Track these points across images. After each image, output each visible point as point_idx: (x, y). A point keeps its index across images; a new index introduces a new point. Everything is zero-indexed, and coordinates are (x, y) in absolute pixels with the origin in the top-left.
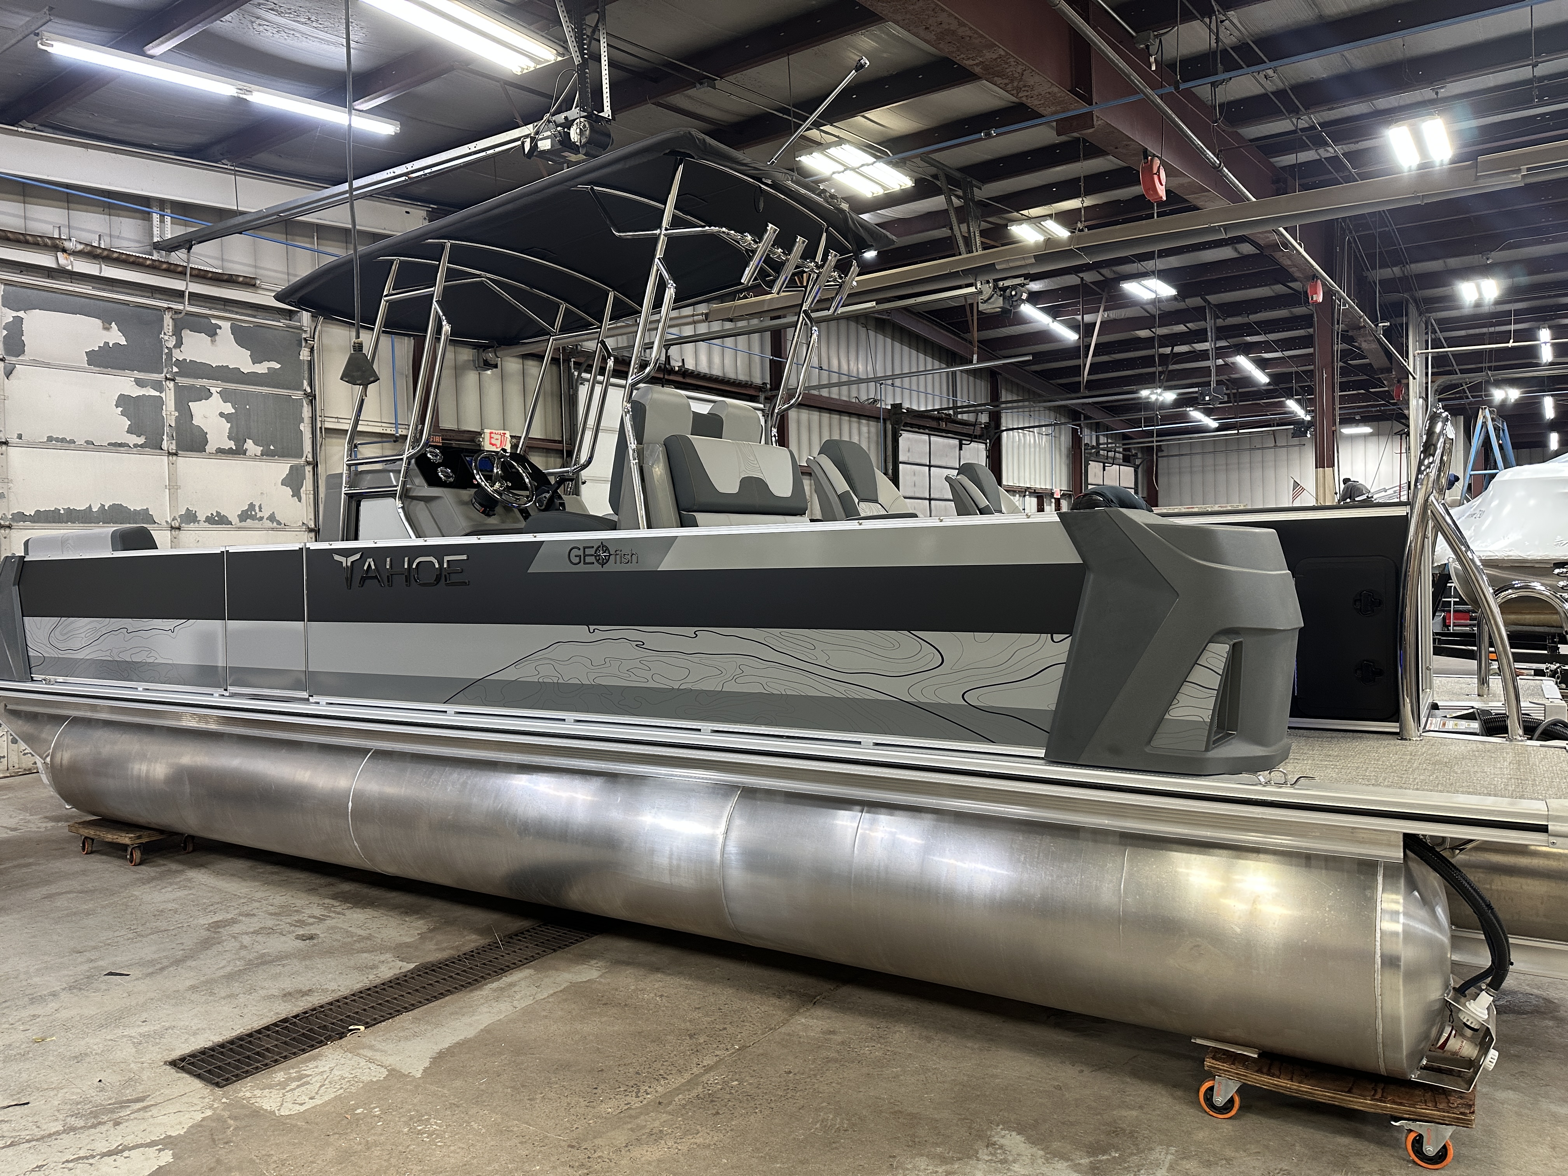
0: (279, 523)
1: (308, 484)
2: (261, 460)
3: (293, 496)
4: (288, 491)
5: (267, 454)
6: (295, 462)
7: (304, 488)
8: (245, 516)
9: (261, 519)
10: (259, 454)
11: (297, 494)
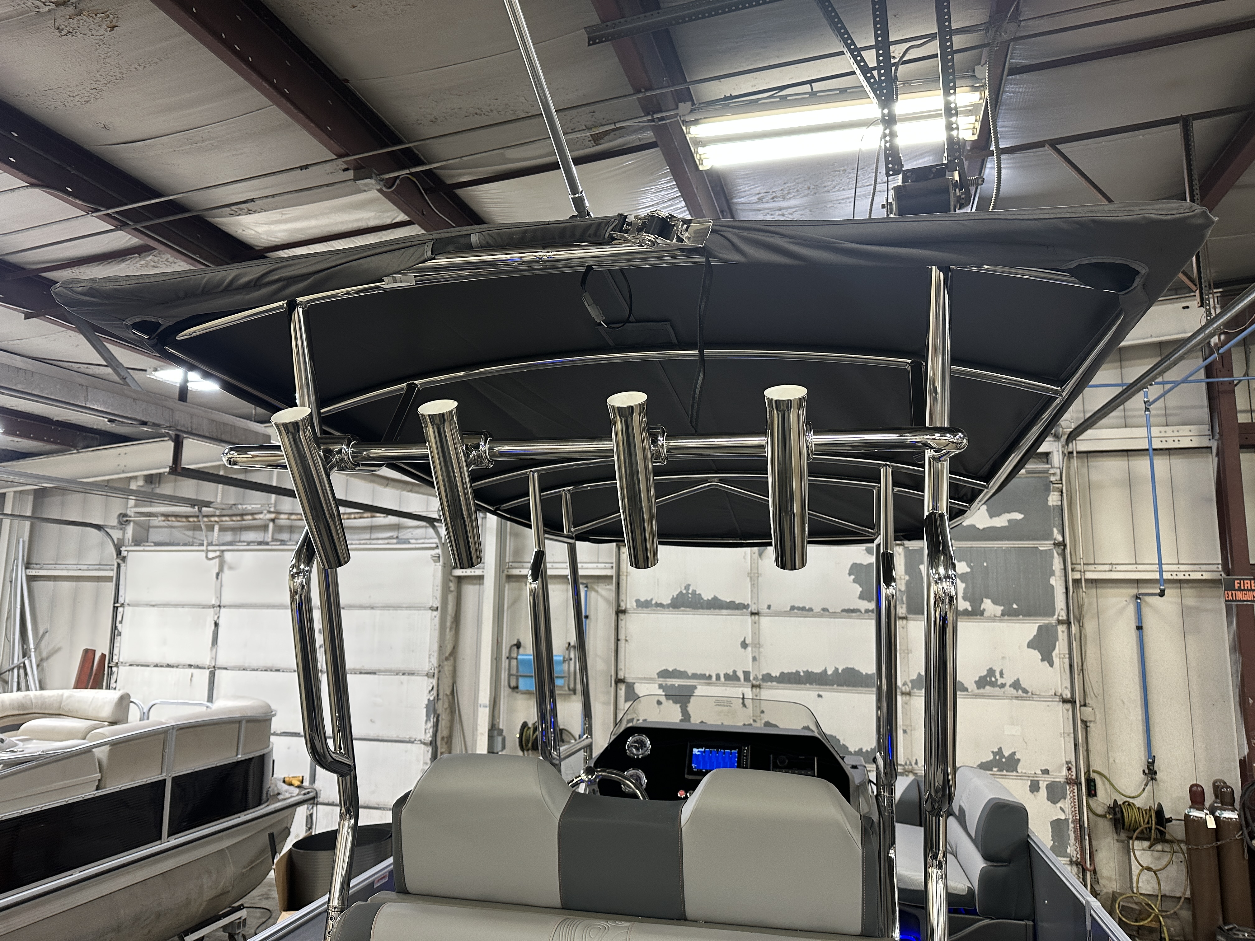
0: (1025, 691)
1: (1061, 648)
2: (1001, 620)
3: (1042, 660)
4: (1036, 655)
5: (1009, 614)
6: (1044, 621)
7: (1057, 651)
8: (982, 683)
9: (1003, 686)
10: (999, 613)
11: (1047, 658)
